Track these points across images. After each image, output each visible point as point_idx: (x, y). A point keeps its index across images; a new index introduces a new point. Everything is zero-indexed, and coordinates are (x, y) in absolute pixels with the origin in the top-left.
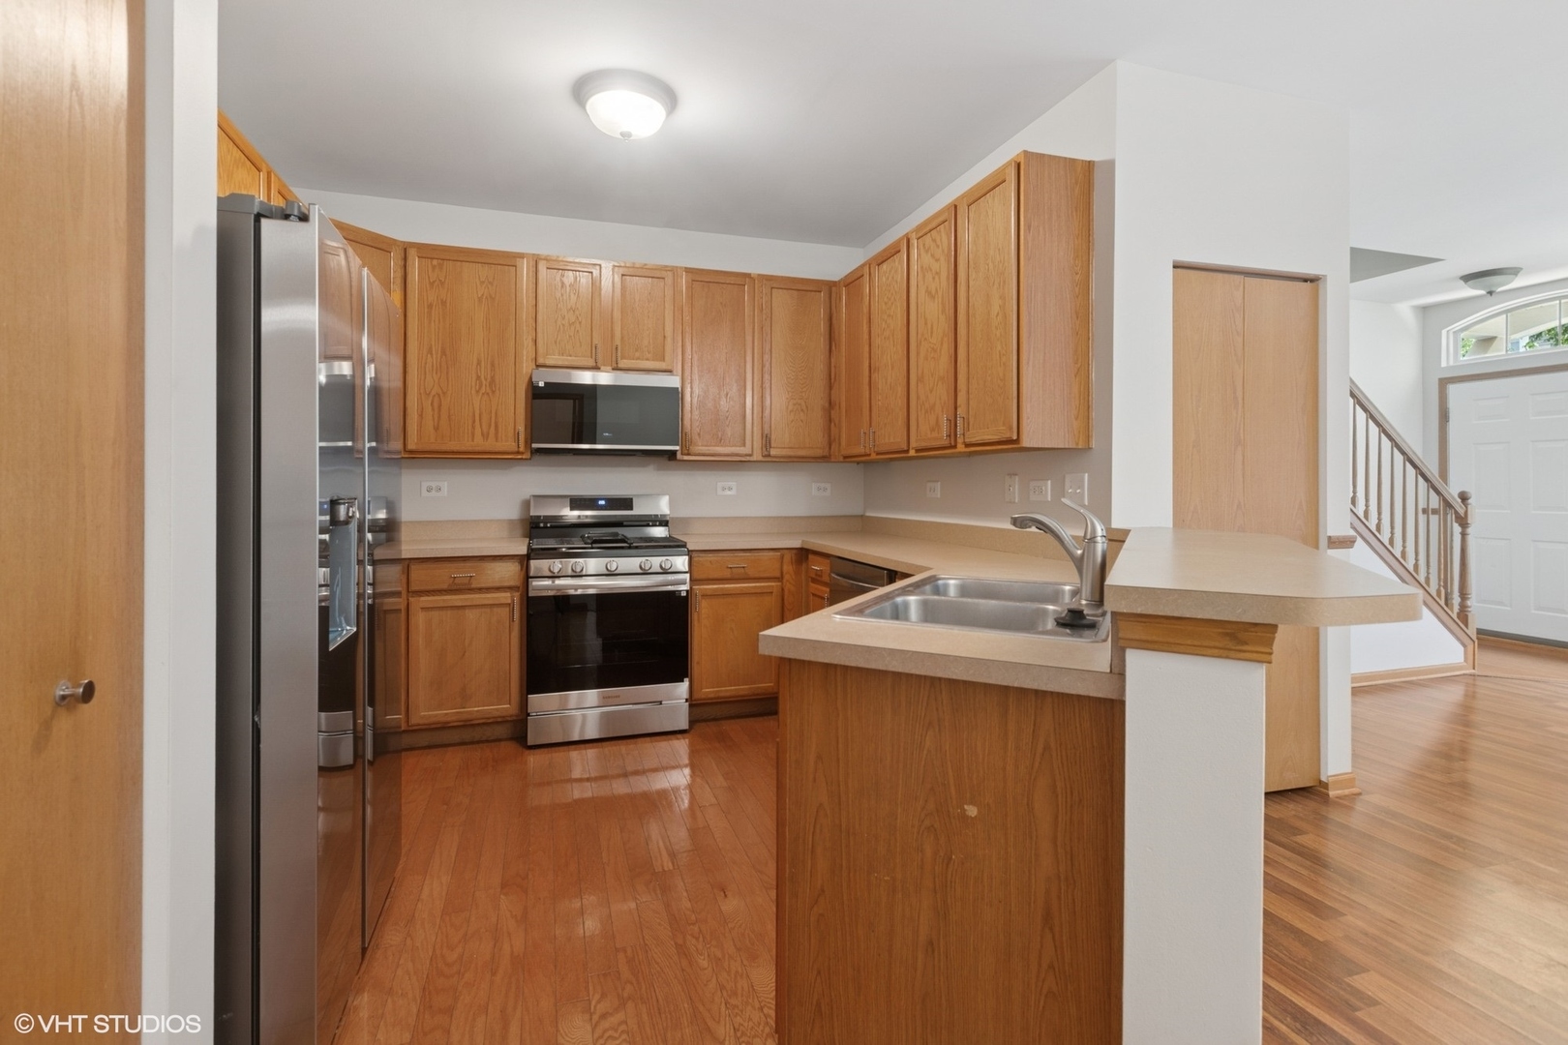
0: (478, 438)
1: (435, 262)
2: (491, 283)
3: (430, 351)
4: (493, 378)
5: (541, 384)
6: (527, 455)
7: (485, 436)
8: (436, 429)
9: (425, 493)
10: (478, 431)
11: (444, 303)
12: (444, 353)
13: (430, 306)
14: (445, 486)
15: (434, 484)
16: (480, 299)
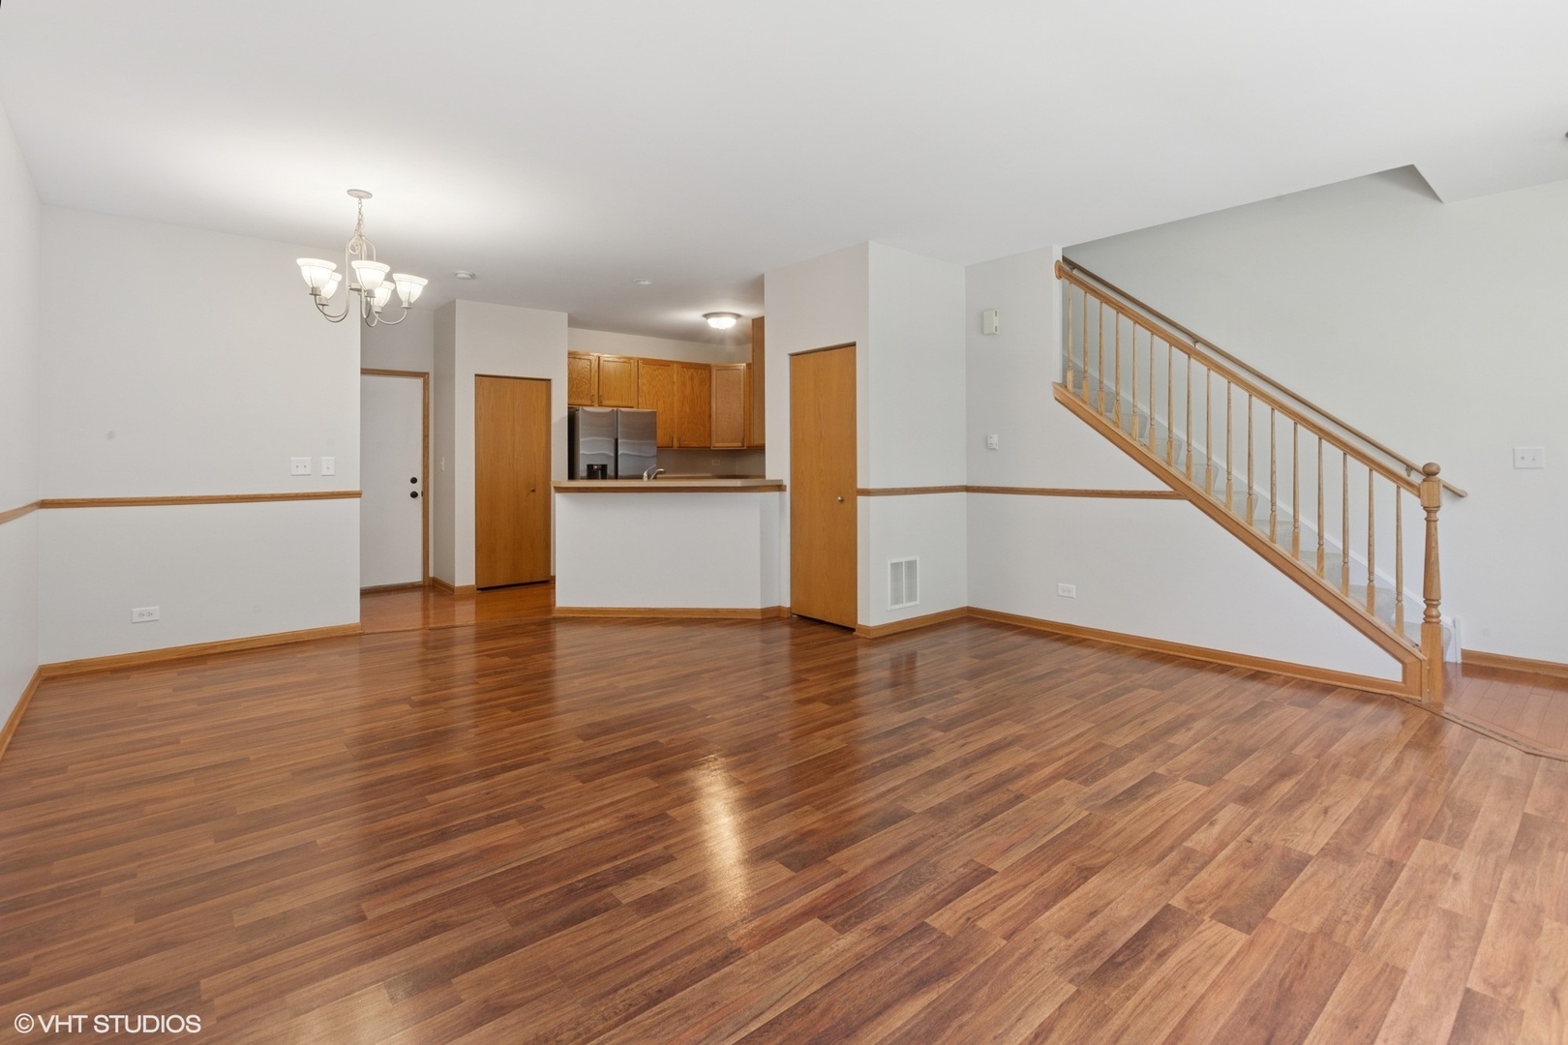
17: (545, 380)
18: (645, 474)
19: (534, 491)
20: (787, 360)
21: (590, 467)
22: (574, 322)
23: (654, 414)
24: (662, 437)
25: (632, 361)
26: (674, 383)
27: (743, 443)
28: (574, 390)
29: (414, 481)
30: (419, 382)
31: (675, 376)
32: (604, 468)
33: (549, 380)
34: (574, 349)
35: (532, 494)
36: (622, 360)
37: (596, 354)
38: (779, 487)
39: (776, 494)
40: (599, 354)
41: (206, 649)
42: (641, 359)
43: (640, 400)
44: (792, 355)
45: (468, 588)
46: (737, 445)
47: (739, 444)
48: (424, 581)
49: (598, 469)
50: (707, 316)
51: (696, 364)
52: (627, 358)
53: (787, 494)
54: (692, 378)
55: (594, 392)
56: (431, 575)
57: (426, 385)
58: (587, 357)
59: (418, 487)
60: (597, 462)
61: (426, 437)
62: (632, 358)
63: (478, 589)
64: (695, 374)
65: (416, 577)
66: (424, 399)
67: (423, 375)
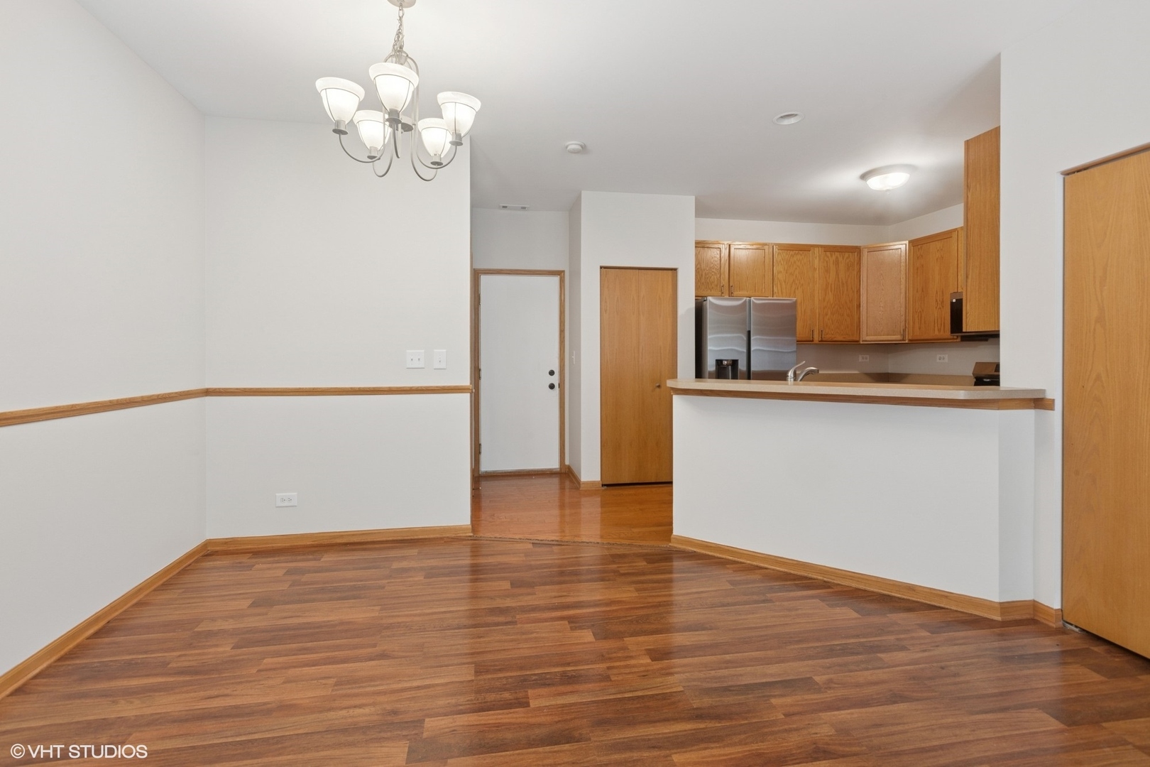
0: (937, 332)
1: (919, 246)
2: (942, 250)
3: (917, 291)
4: (943, 299)
5: (954, 301)
6: (959, 340)
7: (939, 330)
8: (920, 328)
9: (938, 361)
10: (936, 328)
11: (922, 266)
12: (923, 291)
13: (917, 269)
14: (946, 356)
15: (942, 356)
16: (937, 259)
17: (672, 269)
18: (791, 374)
19: (659, 386)
20: (1059, 180)
21: (719, 362)
22: (703, 210)
23: (793, 306)
24: (801, 331)
25: (766, 247)
26: (815, 269)
27: (904, 336)
28: (703, 280)
29: (552, 373)
30: (556, 279)
31: (816, 261)
32: (734, 363)
33: (675, 270)
34: (701, 239)
35: (658, 390)
36: (754, 247)
37: (726, 243)
38: (1038, 402)
39: (1029, 414)
40: (730, 242)
41: (335, 537)
42: (776, 244)
43: (775, 290)
44: (1067, 173)
45: (593, 483)
46: (896, 337)
47: (898, 337)
48: (561, 468)
49: (727, 365)
50: (864, 177)
51: (841, 247)
52: (760, 244)
53: (1055, 417)
54: (837, 263)
55: (725, 282)
56: (567, 462)
57: (562, 282)
58: (716, 246)
59: (555, 380)
60: (727, 357)
61: (562, 331)
62: (766, 244)
63: (603, 485)
64: (840, 259)
65: (554, 464)
66: (560, 296)
67: (560, 273)
